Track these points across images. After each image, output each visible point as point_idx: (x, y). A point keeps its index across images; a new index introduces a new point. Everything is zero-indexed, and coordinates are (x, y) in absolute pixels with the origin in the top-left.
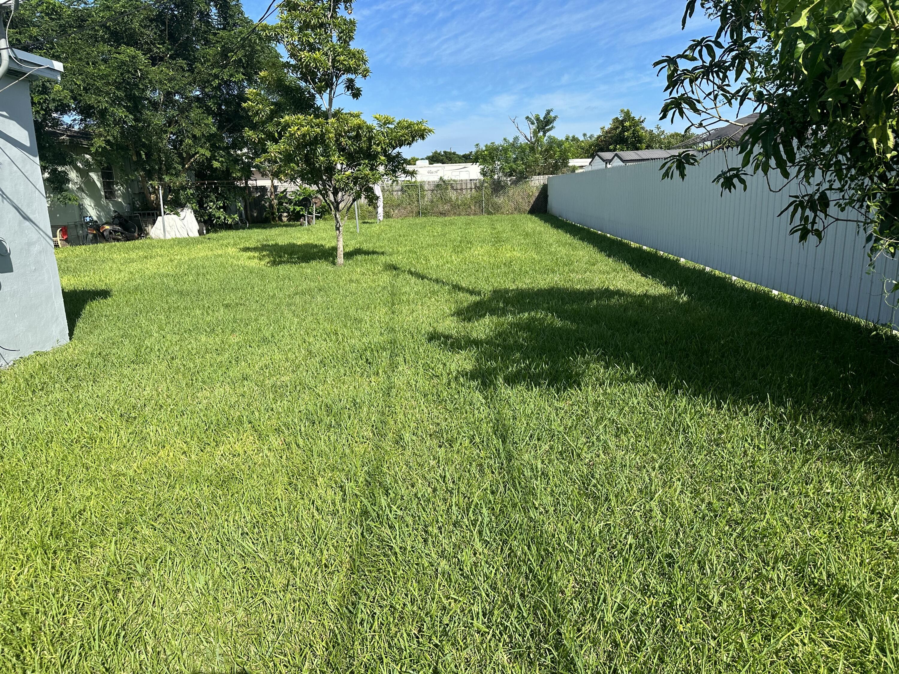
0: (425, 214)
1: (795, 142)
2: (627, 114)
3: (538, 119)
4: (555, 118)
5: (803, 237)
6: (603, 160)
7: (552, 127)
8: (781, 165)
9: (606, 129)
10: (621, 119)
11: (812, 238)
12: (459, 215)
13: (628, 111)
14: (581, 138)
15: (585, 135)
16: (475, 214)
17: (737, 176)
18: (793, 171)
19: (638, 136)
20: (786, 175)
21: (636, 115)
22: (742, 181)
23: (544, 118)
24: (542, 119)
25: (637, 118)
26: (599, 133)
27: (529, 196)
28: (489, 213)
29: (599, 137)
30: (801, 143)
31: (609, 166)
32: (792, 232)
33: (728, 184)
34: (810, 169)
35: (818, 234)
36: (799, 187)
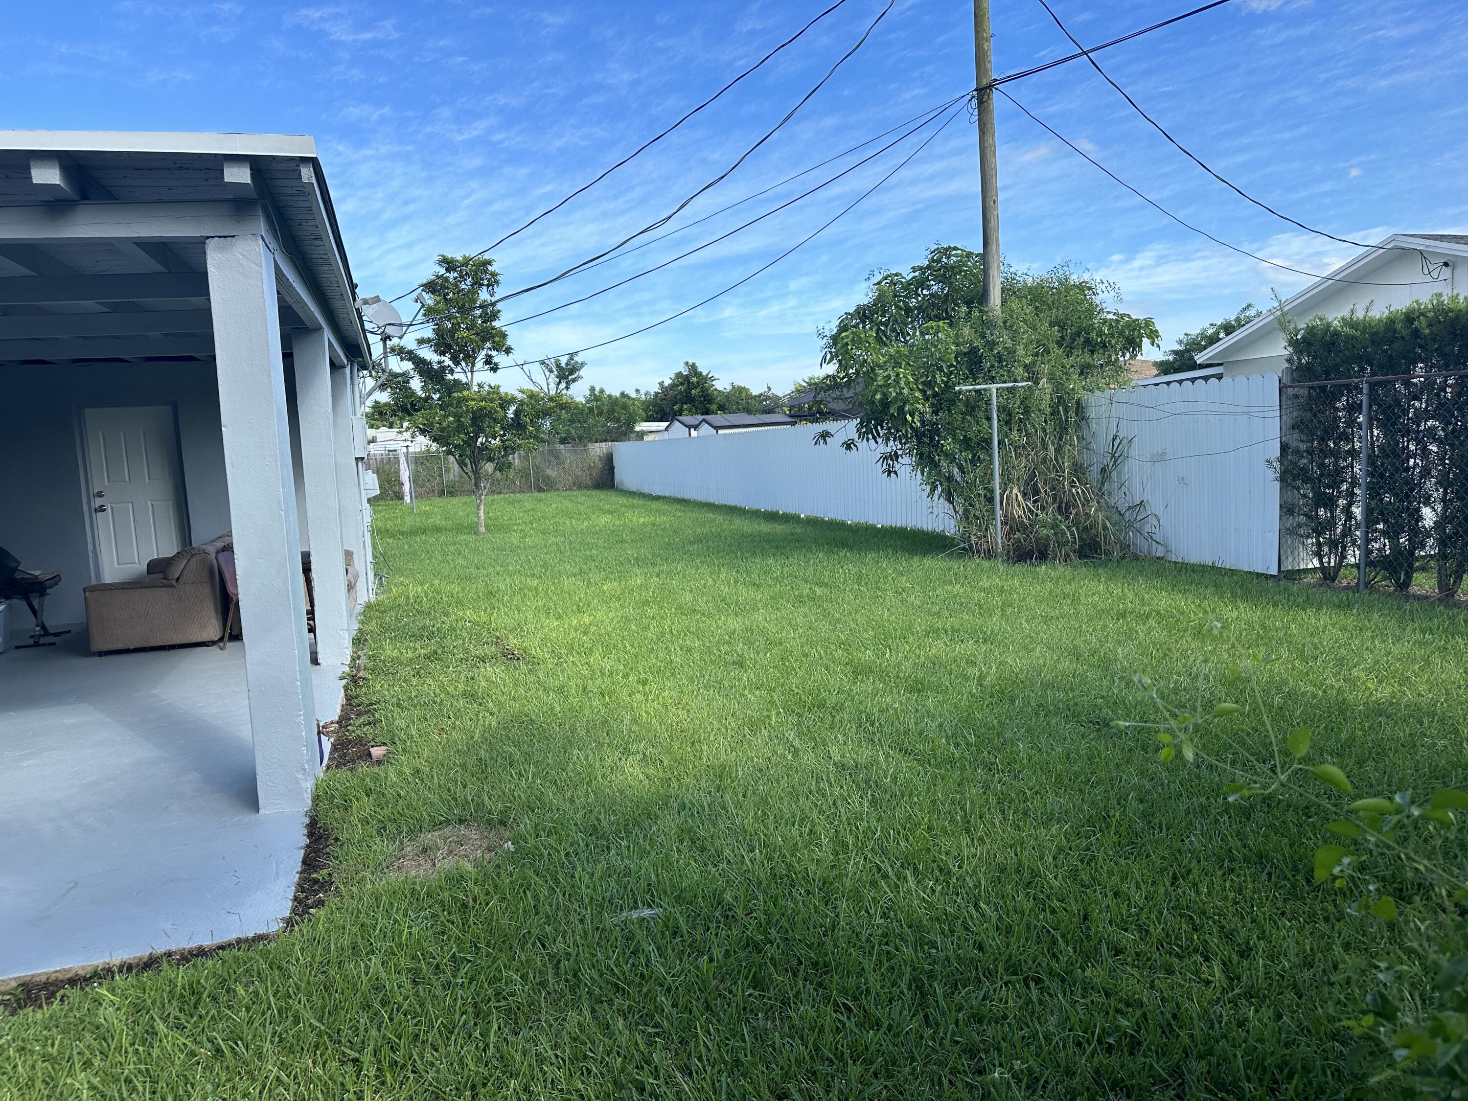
0: (452, 494)
1: (879, 428)
2: (693, 367)
3: (558, 366)
4: (583, 364)
5: (889, 475)
6: (686, 426)
7: (579, 377)
8: (874, 438)
9: (666, 384)
10: (685, 373)
11: (893, 475)
12: (500, 493)
13: (694, 364)
14: (633, 395)
15: (637, 391)
16: (520, 492)
17: (853, 443)
18: (880, 440)
19: (708, 395)
20: (877, 443)
21: (703, 369)
22: (855, 446)
23: (567, 364)
24: (563, 365)
25: (704, 374)
26: (657, 389)
27: (590, 467)
28: (540, 490)
29: (657, 394)
30: (882, 428)
31: (694, 433)
32: (884, 472)
33: (848, 447)
34: (888, 439)
35: (896, 473)
36: (884, 448)
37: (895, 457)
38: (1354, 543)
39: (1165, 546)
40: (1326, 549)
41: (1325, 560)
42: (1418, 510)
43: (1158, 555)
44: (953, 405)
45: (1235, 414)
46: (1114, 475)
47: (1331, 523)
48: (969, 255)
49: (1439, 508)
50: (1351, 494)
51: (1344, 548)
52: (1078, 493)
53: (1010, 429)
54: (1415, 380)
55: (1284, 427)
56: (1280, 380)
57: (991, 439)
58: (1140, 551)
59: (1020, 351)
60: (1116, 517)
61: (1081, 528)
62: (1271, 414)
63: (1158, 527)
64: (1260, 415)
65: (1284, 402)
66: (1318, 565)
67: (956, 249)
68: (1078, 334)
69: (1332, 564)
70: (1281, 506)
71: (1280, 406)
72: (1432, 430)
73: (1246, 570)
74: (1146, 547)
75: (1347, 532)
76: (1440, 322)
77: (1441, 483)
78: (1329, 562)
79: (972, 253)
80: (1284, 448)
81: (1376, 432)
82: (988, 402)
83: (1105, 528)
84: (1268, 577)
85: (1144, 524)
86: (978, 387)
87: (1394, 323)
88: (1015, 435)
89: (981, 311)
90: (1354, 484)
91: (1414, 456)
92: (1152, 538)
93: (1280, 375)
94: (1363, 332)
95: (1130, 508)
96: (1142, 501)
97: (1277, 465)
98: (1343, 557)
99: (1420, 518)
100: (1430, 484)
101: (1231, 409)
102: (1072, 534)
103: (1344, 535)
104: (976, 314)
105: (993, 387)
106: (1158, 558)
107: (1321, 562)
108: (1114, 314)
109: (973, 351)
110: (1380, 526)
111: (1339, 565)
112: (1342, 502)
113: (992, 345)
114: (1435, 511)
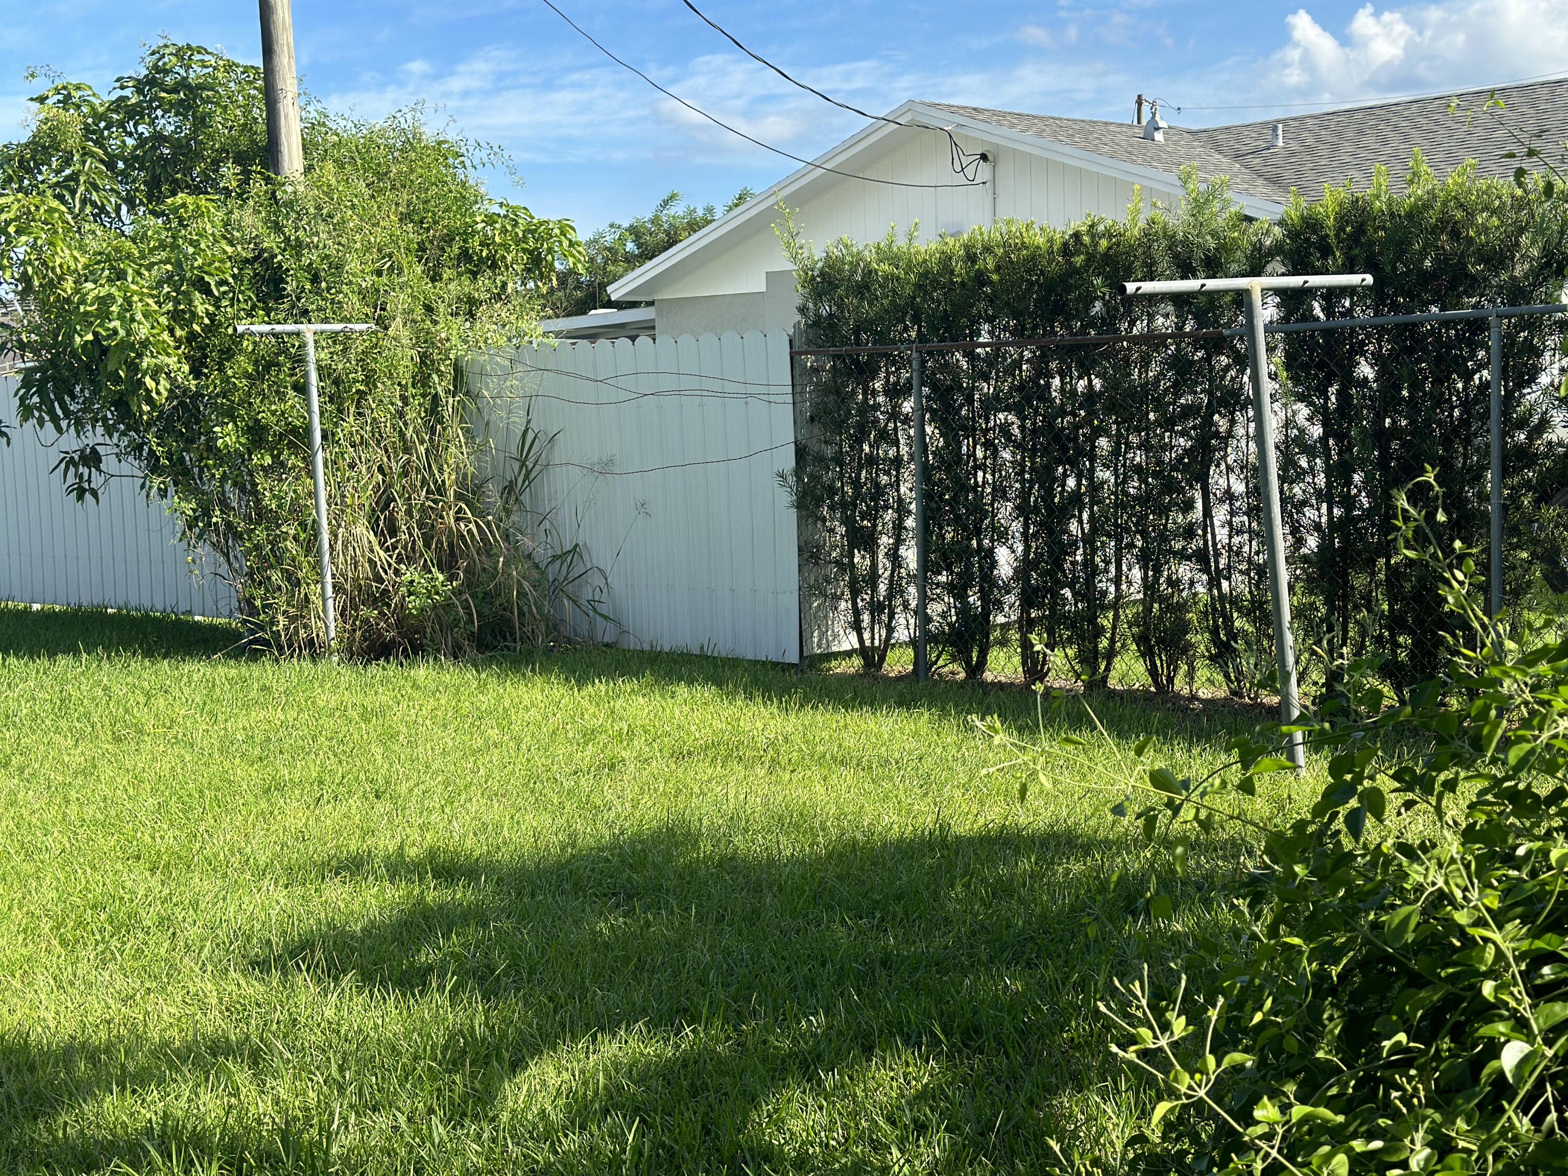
5: (80, 497)
8: (55, 419)
11: (87, 497)
18: (65, 424)
20: (59, 430)
30: (73, 399)
32: (68, 491)
34: (83, 423)
35: (94, 494)
36: (71, 442)
37: (92, 458)
38: (906, 605)
39: (618, 623)
40: (866, 618)
41: (866, 635)
42: (991, 551)
43: (605, 641)
44: (228, 360)
45: (723, 394)
46: (526, 498)
47: (873, 578)
48: (230, 66)
49: (1020, 548)
50: (899, 527)
51: (891, 616)
52: (470, 531)
53: (340, 411)
54: (979, 350)
55: (798, 420)
56: (791, 341)
57: (308, 429)
58: (576, 634)
59: (353, 265)
60: (535, 574)
61: (480, 596)
62: (781, 399)
63: (605, 590)
64: (766, 397)
65: (798, 381)
66: (857, 646)
67: (200, 50)
68: (449, 239)
69: (877, 643)
70: (800, 549)
71: (793, 385)
72: (1005, 429)
73: (750, 657)
74: (585, 626)
75: (895, 589)
76: (1011, 262)
77: (1023, 510)
78: (873, 638)
79: (238, 66)
80: (801, 453)
81: (929, 429)
82: (299, 360)
83: (522, 594)
84: (785, 667)
85: (580, 586)
86: (279, 328)
87: (950, 258)
88: (350, 423)
89: (268, 180)
90: (902, 510)
91: (983, 467)
92: (595, 610)
93: (791, 332)
94: (909, 268)
95: (555, 558)
96: (577, 545)
97: (792, 480)
98: (890, 630)
99: (994, 564)
100: (1005, 510)
101: (716, 386)
102: (467, 608)
103: (890, 596)
104: (258, 187)
105: (308, 330)
106: (607, 645)
107: (861, 640)
108: (501, 205)
109: (262, 258)
110: (943, 578)
111: (887, 644)
112: (885, 541)
113: (297, 247)
114: (1013, 552)
